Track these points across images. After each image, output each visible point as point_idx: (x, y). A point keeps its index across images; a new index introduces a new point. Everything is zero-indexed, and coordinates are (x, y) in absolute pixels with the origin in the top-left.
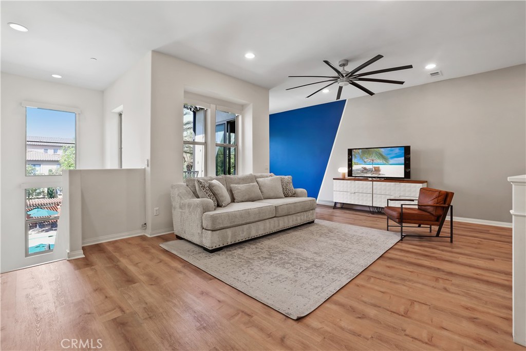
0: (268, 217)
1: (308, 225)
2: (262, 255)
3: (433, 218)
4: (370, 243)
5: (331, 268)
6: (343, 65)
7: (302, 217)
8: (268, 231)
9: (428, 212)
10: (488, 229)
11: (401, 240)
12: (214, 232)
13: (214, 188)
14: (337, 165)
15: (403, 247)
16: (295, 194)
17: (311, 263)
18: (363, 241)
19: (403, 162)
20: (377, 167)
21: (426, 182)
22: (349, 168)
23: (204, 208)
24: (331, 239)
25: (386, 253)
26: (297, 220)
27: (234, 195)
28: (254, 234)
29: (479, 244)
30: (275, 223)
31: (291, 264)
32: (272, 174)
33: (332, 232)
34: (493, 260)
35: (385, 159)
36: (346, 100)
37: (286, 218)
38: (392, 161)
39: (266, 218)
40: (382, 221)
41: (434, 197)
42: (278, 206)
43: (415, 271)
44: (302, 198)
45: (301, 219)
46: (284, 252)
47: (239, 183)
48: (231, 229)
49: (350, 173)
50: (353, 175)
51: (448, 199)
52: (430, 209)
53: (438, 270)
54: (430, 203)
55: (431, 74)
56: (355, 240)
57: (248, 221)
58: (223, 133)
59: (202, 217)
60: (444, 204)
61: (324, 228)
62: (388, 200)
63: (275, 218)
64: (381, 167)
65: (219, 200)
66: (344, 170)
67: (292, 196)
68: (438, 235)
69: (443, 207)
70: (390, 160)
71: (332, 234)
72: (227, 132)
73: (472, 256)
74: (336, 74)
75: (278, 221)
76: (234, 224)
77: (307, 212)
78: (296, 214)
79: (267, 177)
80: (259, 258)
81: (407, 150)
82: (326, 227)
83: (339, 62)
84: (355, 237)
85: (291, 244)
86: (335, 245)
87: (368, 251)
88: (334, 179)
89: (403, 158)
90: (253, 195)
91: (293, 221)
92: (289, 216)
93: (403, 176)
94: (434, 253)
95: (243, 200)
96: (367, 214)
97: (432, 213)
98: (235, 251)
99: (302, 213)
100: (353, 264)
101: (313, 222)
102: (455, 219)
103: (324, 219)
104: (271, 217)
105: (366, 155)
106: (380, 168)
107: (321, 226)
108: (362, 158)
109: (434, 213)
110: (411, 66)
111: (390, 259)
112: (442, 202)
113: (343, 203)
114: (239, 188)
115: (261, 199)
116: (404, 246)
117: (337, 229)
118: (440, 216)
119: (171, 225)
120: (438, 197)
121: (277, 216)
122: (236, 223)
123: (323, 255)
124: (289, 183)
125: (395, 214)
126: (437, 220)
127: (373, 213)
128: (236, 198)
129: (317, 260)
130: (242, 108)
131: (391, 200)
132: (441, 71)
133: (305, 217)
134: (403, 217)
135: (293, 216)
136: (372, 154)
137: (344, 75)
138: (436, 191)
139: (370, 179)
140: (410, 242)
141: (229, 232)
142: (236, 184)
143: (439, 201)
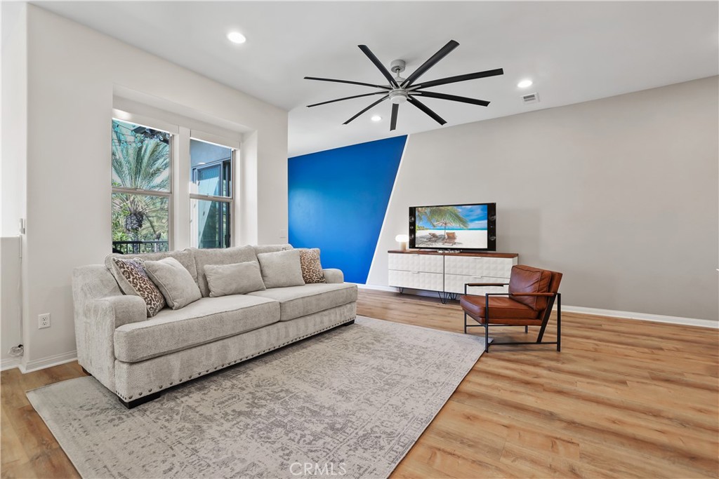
0: (263, 324)
1: (343, 328)
2: (233, 407)
3: (533, 314)
4: (438, 362)
5: (361, 433)
6: (398, 69)
7: (333, 317)
8: (265, 348)
9: (525, 304)
10: (599, 322)
11: (487, 351)
12: (135, 367)
13: (157, 273)
14: (394, 232)
15: (489, 366)
16: (323, 277)
17: (327, 420)
18: (427, 357)
19: (486, 226)
20: (451, 233)
21: (517, 255)
22: (410, 235)
23: (120, 316)
24: (375, 357)
25: (464, 383)
26: (322, 322)
27: (209, 284)
28: (233, 357)
29: (596, 350)
30: (279, 333)
31: (284, 427)
32: (290, 245)
33: (379, 341)
34: (624, 383)
35: (463, 222)
36: (407, 136)
37: (301, 321)
38: (471, 225)
39: (260, 325)
40: (456, 316)
41: (534, 280)
42: (285, 303)
43: (514, 423)
44: (336, 283)
45: (330, 321)
46: (282, 394)
47: (222, 262)
48: (180, 354)
49: (412, 243)
50: (416, 246)
51: (554, 284)
52: (529, 300)
53: (551, 416)
54: (529, 290)
55: (525, 98)
56: (415, 356)
57: (221, 335)
58: (216, 180)
59: (112, 336)
60: (549, 292)
61: (369, 334)
62: (466, 285)
63: (280, 323)
64: (457, 233)
65: (167, 297)
66: (404, 238)
67: (318, 282)
68: (539, 341)
69: (548, 297)
70: (470, 223)
71: (378, 346)
72: (225, 179)
73: (593, 378)
74: (386, 83)
75: (286, 328)
76: (185, 344)
77: (341, 308)
78: (320, 313)
79: (278, 250)
80: (226, 414)
81: (491, 209)
82: (371, 330)
83: (392, 63)
84: (414, 351)
85: (303, 373)
86: (380, 370)
87: (434, 380)
88: (389, 252)
89: (486, 221)
90: (245, 283)
91: (315, 325)
92: (308, 318)
93: (486, 247)
94: (538, 376)
95: (226, 292)
96: (435, 304)
97: (531, 305)
98: (186, 398)
99: (332, 310)
100: (405, 415)
101: (352, 322)
102: (564, 309)
103: (372, 315)
104: (271, 322)
105: (436, 217)
106: (456, 235)
107: (364, 329)
108: (429, 220)
109: (533, 306)
110: (502, 69)
111: (471, 396)
112: (545, 289)
113: (403, 288)
114: (220, 270)
115: (262, 290)
116: (492, 365)
117: (388, 334)
118: (543, 310)
119: (72, 346)
120: (541, 280)
121: (283, 319)
122: (190, 343)
123: (354, 397)
124: (314, 260)
125: (476, 308)
126: (538, 317)
127: (444, 301)
128: (212, 289)
129: (339, 411)
130: (242, 137)
131: (470, 285)
132: (538, 94)
133: (338, 316)
134: (489, 315)
135: (316, 316)
136: (445, 215)
137: (399, 84)
138: (537, 271)
139: (441, 252)
140: (499, 354)
141: (175, 361)
142: (216, 263)
143: (541, 287)
